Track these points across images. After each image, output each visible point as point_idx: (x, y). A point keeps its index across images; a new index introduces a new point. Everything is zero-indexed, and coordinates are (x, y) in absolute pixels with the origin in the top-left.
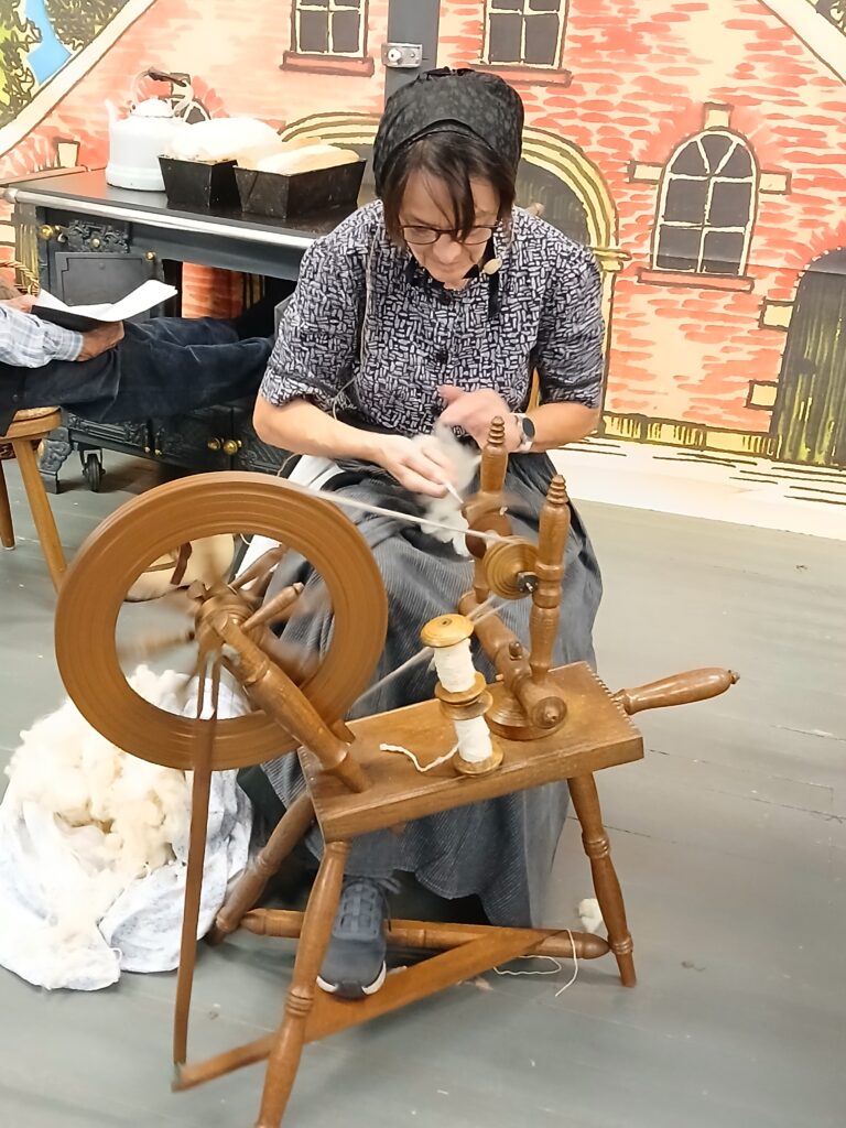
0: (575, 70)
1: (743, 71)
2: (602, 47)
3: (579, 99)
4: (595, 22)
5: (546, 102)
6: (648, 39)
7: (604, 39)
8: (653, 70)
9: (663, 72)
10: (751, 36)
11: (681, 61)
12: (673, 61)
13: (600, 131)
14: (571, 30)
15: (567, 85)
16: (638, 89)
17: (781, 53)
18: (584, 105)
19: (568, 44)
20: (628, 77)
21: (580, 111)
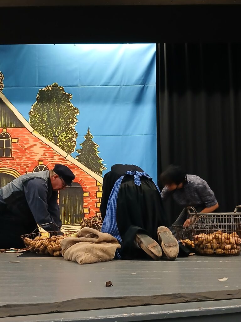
0: (14, 157)
1: (44, 155)
2: (19, 153)
3: (15, 162)
4: (17, 149)
5: (9, 163)
6: (27, 151)
7: (19, 151)
8: (28, 156)
9: (30, 156)
10: (44, 149)
11: (33, 154)
12: (32, 154)
13: (20, 167)
14: (13, 150)
15: (13, 160)
16: (26, 159)
17: (50, 151)
18: (17, 163)
19: (13, 153)
20: (24, 157)
21: (16, 164)
